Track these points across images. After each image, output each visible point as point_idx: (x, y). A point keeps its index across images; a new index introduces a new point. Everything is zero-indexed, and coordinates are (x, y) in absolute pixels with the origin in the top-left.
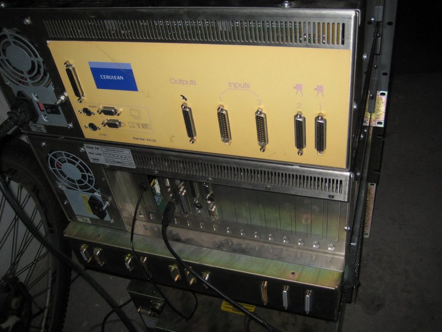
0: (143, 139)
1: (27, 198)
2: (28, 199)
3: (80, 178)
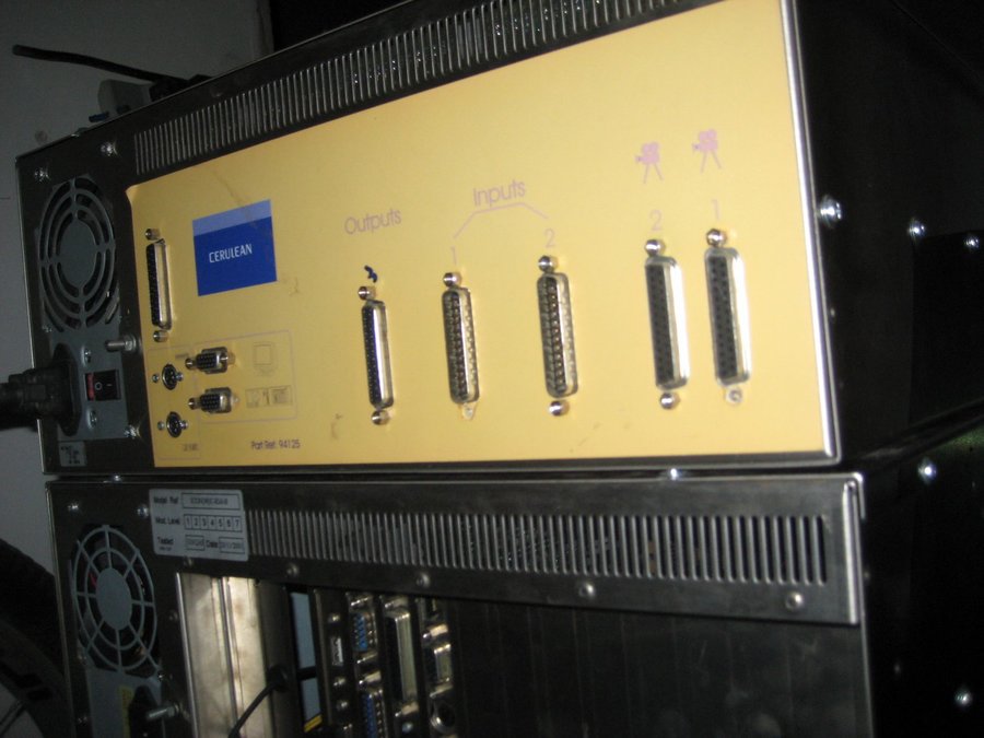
0: (271, 445)
1: (13, 714)
2: (14, 720)
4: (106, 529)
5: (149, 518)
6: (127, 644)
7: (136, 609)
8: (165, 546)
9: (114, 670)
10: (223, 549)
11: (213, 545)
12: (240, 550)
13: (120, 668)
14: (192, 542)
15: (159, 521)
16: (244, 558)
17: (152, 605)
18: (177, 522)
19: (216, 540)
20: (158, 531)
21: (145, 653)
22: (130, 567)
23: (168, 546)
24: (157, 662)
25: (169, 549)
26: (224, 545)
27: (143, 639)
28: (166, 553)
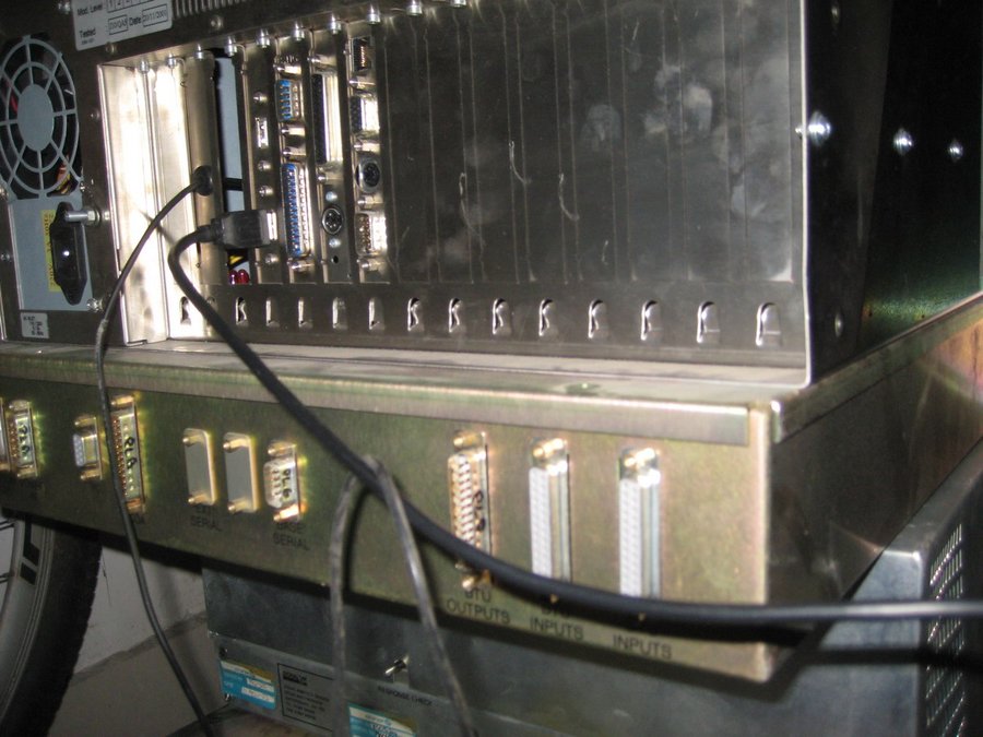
3: (38, 147)
4: (27, 41)
5: (71, 13)
6: (49, 163)
7: (58, 121)
8: (87, 39)
9: (36, 196)
10: (147, 23)
11: (136, 21)
12: (164, 18)
13: (43, 192)
14: (115, 25)
15: (82, 12)
16: (168, 25)
17: (74, 111)
18: (100, 7)
19: (140, 15)
20: (80, 24)
21: (68, 168)
22: (51, 76)
23: (90, 37)
24: (79, 175)
25: (91, 41)
26: (146, 17)
27: (65, 153)
28: (89, 46)
